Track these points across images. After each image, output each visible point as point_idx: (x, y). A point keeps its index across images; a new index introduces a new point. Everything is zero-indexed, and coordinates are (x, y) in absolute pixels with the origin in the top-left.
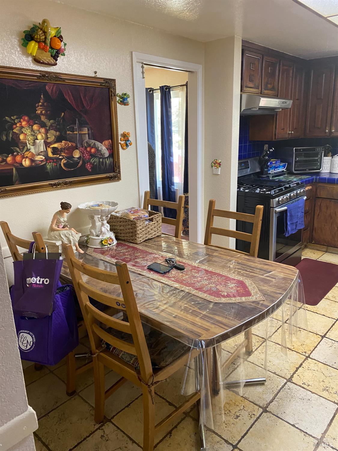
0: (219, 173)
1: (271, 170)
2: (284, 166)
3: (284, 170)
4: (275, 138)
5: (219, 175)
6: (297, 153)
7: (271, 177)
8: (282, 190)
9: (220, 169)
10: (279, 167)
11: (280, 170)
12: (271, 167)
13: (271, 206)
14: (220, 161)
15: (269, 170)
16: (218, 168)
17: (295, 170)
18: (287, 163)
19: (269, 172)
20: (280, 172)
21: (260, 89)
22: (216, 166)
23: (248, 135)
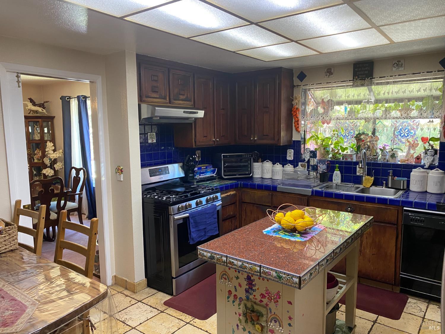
0: (122, 180)
1: (197, 176)
2: (213, 172)
3: (214, 175)
4: (196, 146)
5: (121, 181)
6: (224, 159)
7: (196, 182)
8: (187, 196)
9: (122, 175)
10: (206, 172)
11: (208, 175)
12: (197, 173)
13: (169, 214)
14: (122, 167)
15: (196, 176)
16: (120, 174)
17: (225, 176)
18: (217, 169)
19: (195, 177)
20: (208, 177)
21: (168, 99)
22: (119, 173)
23: (172, 142)
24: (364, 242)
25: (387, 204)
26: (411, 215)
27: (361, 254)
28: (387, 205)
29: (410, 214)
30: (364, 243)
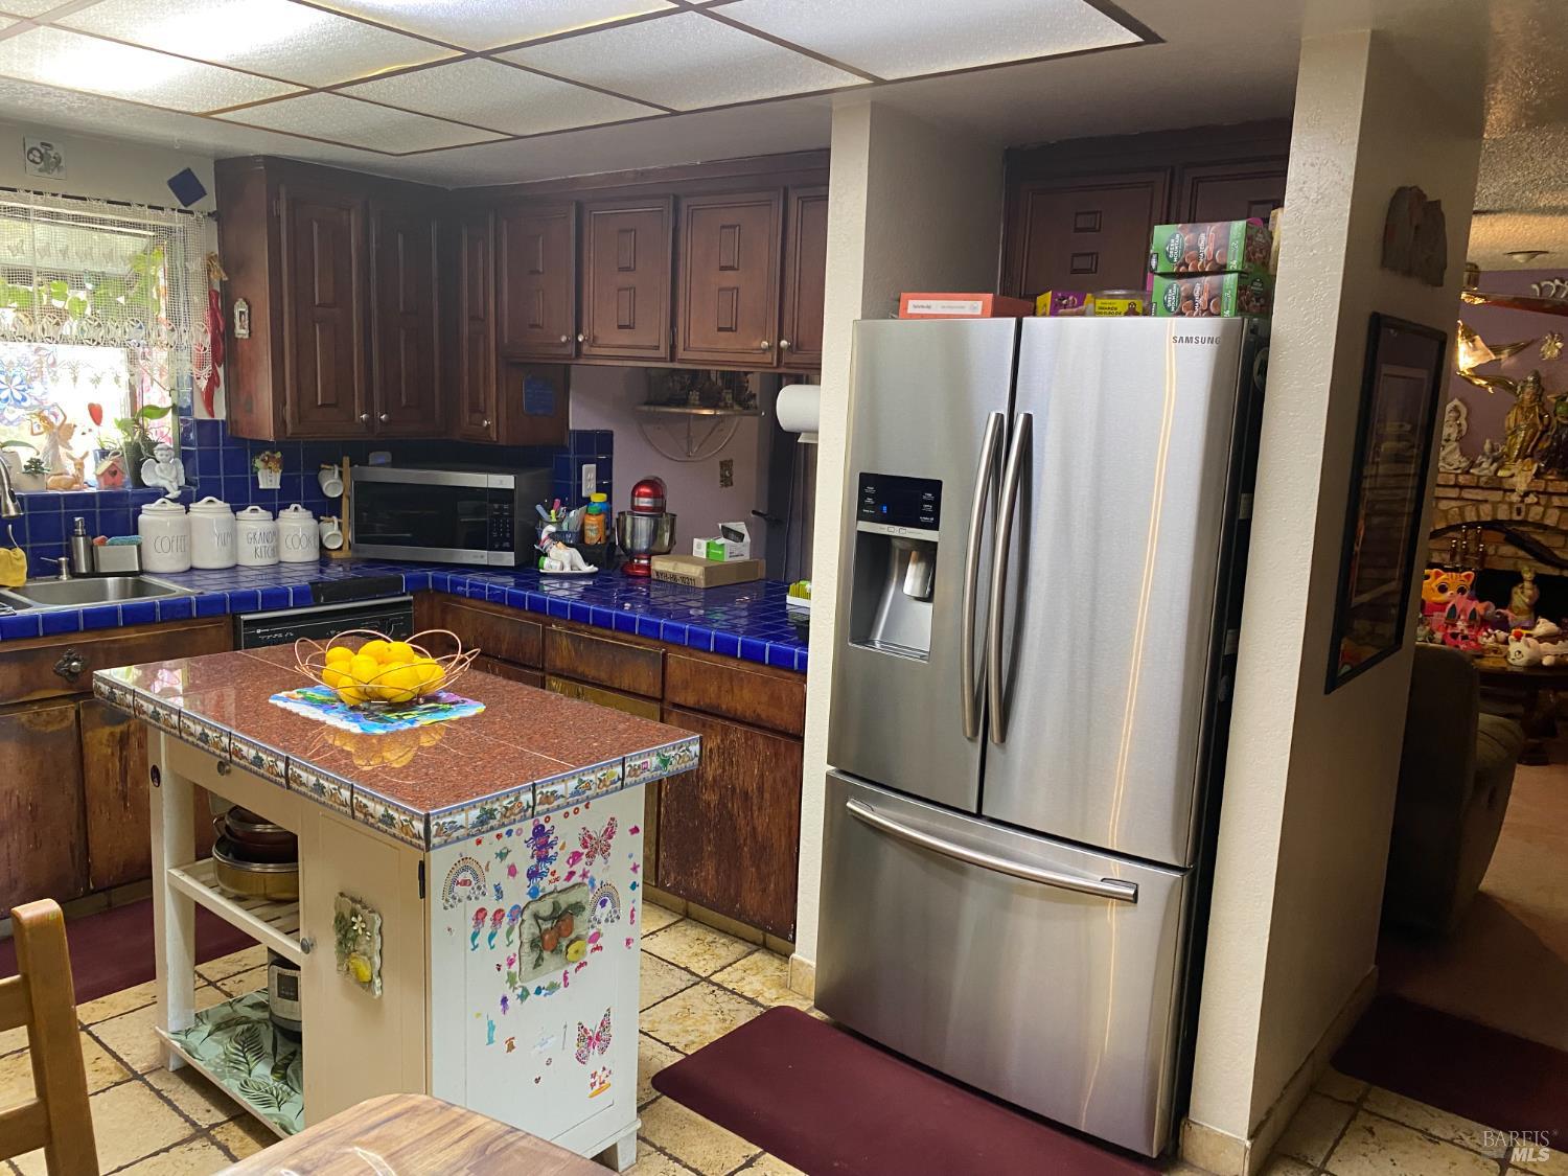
24: (135, 762)
25: (190, 617)
26: (262, 634)
27: (125, 804)
28: (190, 621)
29: (259, 631)
30: (132, 763)
